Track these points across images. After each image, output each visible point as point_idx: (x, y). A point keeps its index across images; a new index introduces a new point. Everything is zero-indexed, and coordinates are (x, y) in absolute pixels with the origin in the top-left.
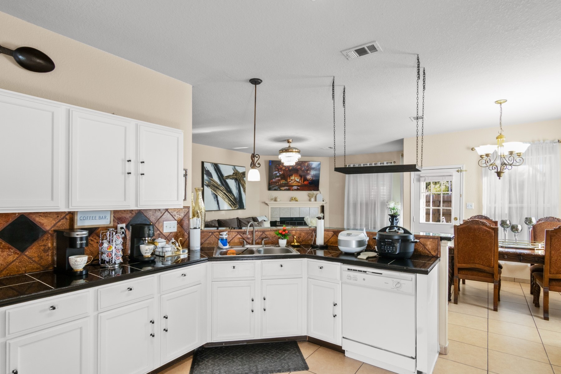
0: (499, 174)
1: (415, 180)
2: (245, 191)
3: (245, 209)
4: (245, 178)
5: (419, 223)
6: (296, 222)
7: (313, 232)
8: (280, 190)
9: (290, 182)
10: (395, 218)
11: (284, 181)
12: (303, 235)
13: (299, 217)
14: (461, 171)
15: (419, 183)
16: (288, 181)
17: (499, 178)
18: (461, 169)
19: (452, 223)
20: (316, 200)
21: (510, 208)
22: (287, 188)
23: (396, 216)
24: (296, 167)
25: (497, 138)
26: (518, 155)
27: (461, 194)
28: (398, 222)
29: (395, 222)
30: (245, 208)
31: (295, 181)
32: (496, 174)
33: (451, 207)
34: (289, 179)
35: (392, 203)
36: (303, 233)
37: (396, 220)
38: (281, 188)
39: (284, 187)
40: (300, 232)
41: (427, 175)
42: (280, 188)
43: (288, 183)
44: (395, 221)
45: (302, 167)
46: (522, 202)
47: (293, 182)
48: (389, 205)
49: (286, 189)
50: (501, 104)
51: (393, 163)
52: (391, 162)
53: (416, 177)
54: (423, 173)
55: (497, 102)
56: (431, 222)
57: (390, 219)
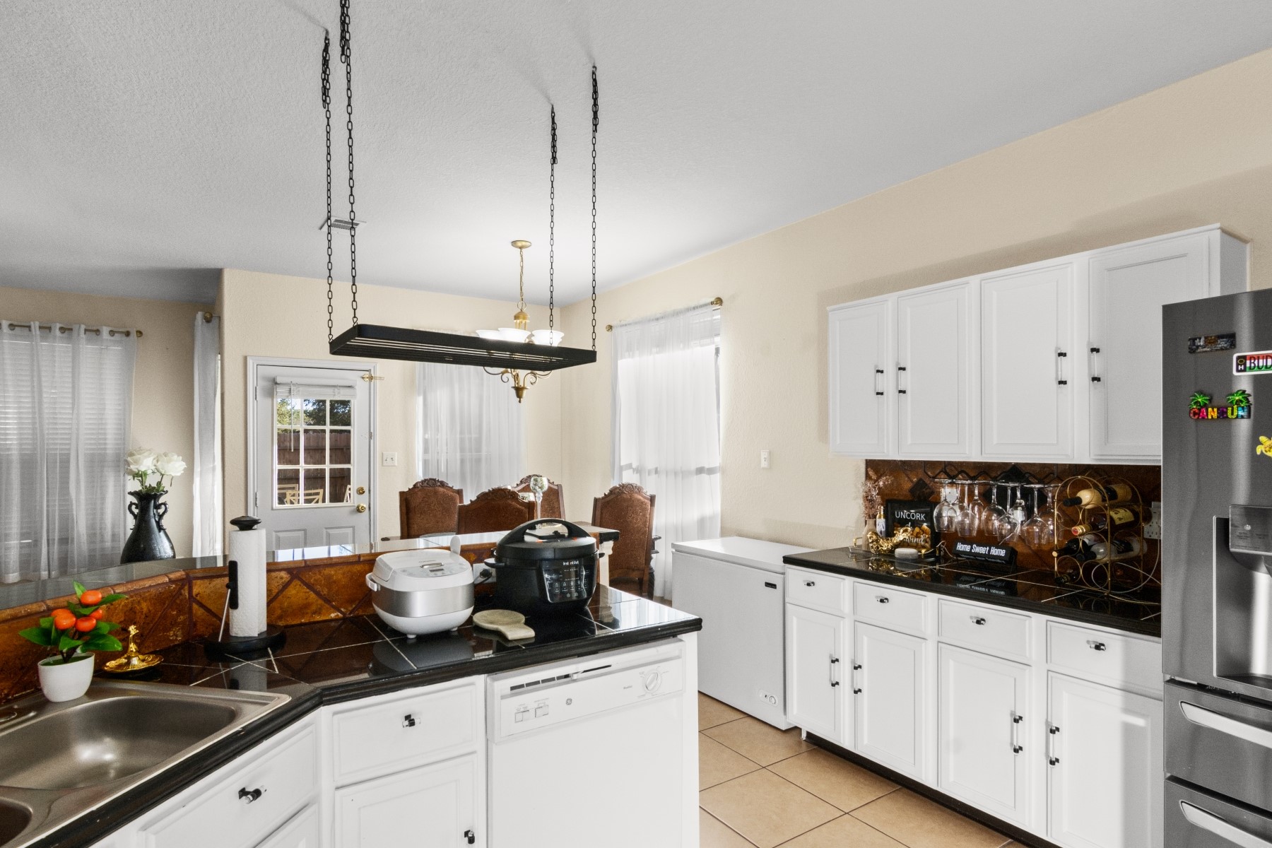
0: (518, 391)
1: (258, 390)
5: (272, 509)
7: (182, 587)
10: (153, 501)
12: (145, 610)
14: (371, 378)
15: (270, 400)
17: (517, 399)
18: (372, 372)
19: (354, 503)
21: (462, 461)
23: (156, 497)
25: (516, 318)
27: (372, 431)
28: (164, 513)
29: (152, 514)
32: (514, 392)
33: (349, 462)
35: (149, 456)
36: (145, 599)
37: (157, 507)
40: (132, 603)
41: (295, 380)
44: (152, 511)
46: (479, 450)
48: (136, 462)
50: (521, 248)
51: (134, 334)
52: (128, 329)
53: (262, 383)
54: (282, 375)
55: (514, 243)
56: (302, 504)
57: (133, 507)
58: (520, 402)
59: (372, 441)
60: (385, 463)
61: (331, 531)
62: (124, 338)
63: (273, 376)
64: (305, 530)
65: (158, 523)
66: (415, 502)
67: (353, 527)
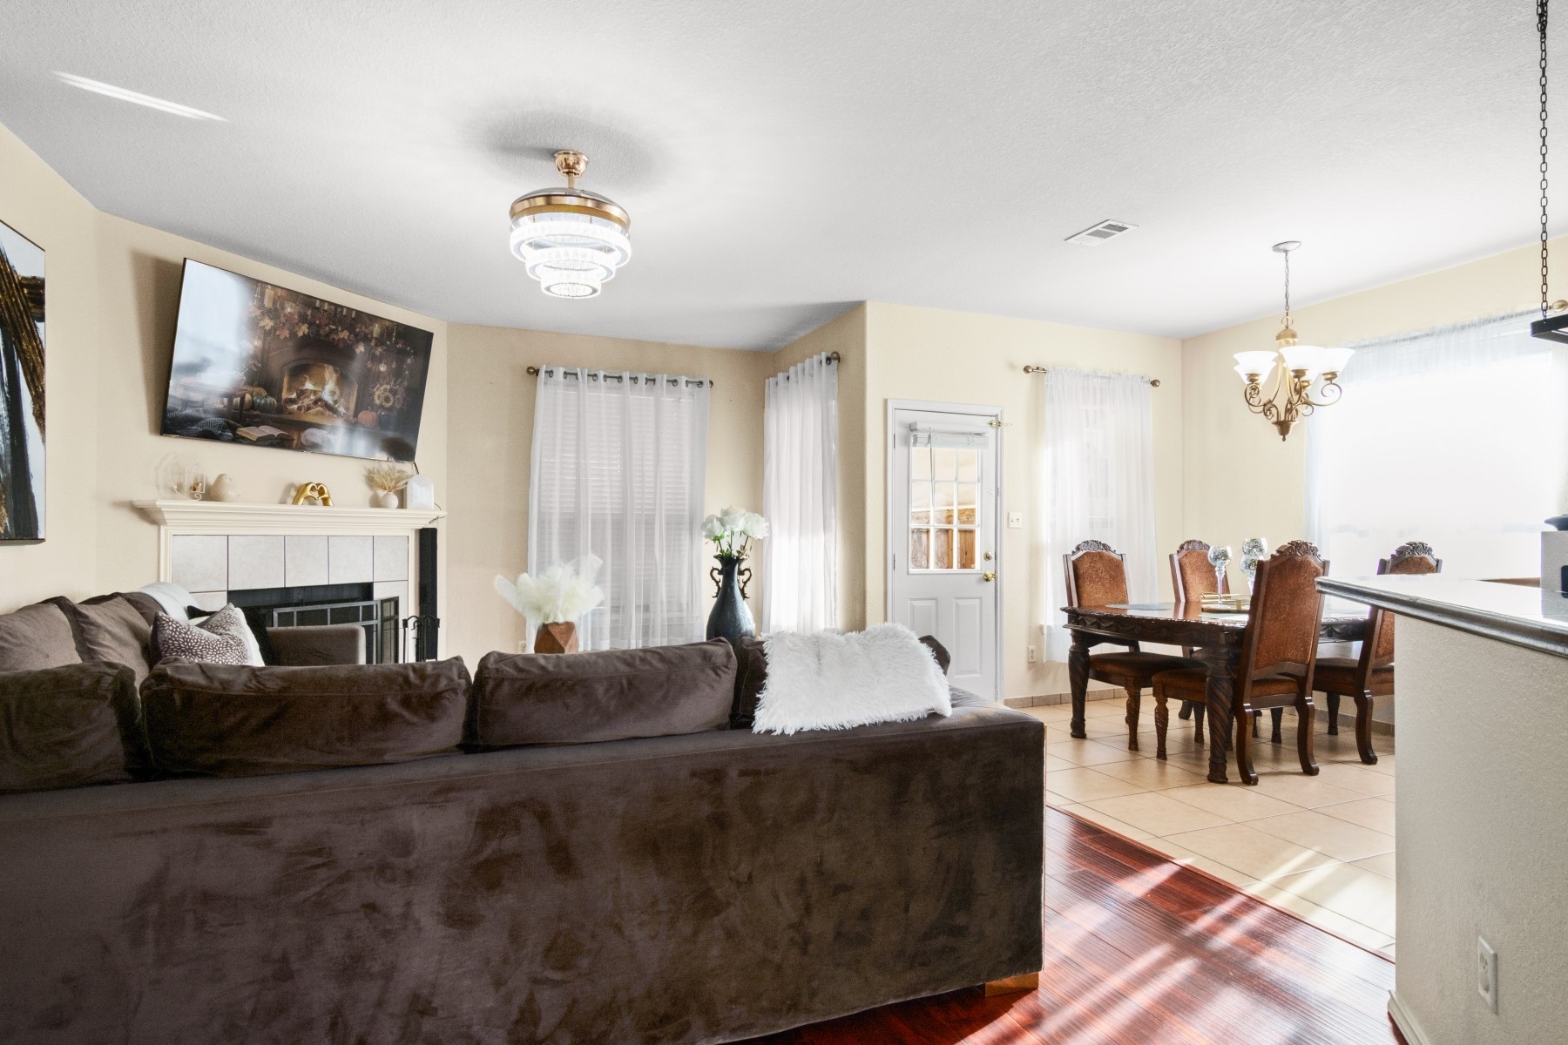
0: (1284, 427)
1: (896, 438)
2: (40, 416)
3: (43, 540)
4: (39, 325)
5: (908, 573)
6: (328, 607)
8: (237, 440)
9: (293, 401)
10: (736, 567)
11: (259, 395)
13: (326, 583)
14: (1001, 424)
15: (906, 449)
16: (285, 395)
17: (1282, 437)
18: (1000, 418)
19: (981, 570)
20: (402, 505)
22: (276, 432)
23: (739, 560)
24: (332, 331)
25: (1278, 337)
26: (1327, 379)
27: (998, 487)
29: (736, 581)
30: (40, 536)
31: (316, 402)
33: (975, 523)
34: (290, 390)
38: (243, 431)
39: (258, 425)
41: (932, 426)
42: (233, 429)
43: (281, 409)
44: (736, 578)
45: (356, 336)
47: (309, 408)
49: (271, 437)
50: (1286, 251)
51: (707, 384)
52: (701, 379)
53: (900, 431)
54: (923, 421)
55: (1276, 247)
56: (933, 568)
57: (715, 573)
58: (1284, 439)
59: (999, 498)
60: (1011, 525)
61: (961, 602)
62: (697, 389)
63: (911, 421)
64: (935, 599)
65: (742, 591)
66: (1084, 568)
67: (981, 598)
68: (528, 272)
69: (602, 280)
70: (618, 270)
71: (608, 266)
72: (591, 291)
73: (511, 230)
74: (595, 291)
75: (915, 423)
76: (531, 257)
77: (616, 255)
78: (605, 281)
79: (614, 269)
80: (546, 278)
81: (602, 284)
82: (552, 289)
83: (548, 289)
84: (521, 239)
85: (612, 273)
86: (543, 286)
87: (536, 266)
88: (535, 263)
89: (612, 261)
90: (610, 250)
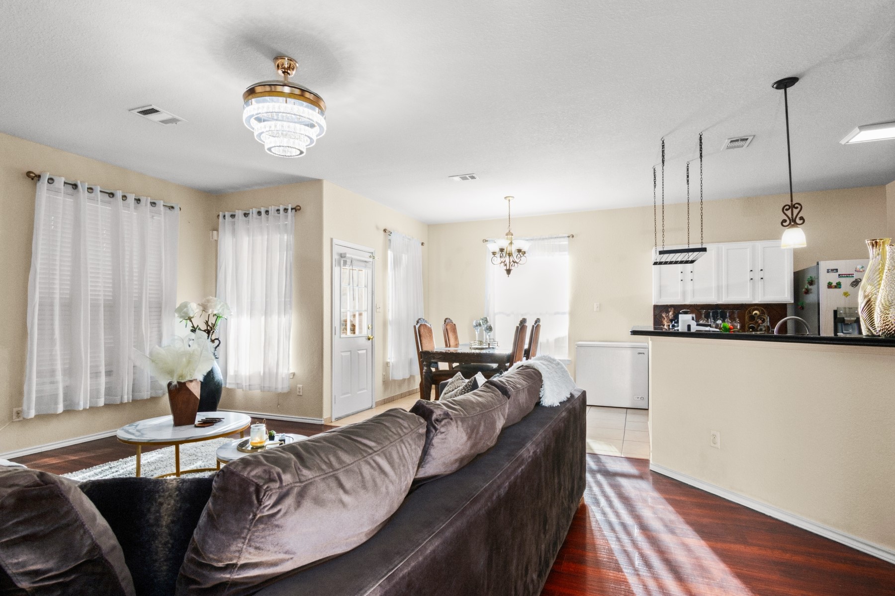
1: (336, 261)
5: (340, 337)
14: (373, 258)
15: (340, 268)
18: (374, 254)
19: (367, 335)
27: (373, 290)
28: (218, 346)
52: (172, 205)
53: (336, 257)
54: (349, 253)
63: (342, 252)
68: (256, 138)
69: (306, 146)
70: (318, 140)
71: (311, 136)
72: (298, 152)
73: (244, 108)
74: (302, 153)
75: (345, 254)
76: (257, 128)
77: (317, 129)
78: (309, 147)
79: (315, 138)
80: (269, 142)
81: (307, 149)
82: (272, 149)
83: (269, 149)
84: (251, 114)
85: (313, 143)
86: (266, 147)
87: (262, 133)
88: (260, 131)
89: (314, 133)
90: (312, 126)
